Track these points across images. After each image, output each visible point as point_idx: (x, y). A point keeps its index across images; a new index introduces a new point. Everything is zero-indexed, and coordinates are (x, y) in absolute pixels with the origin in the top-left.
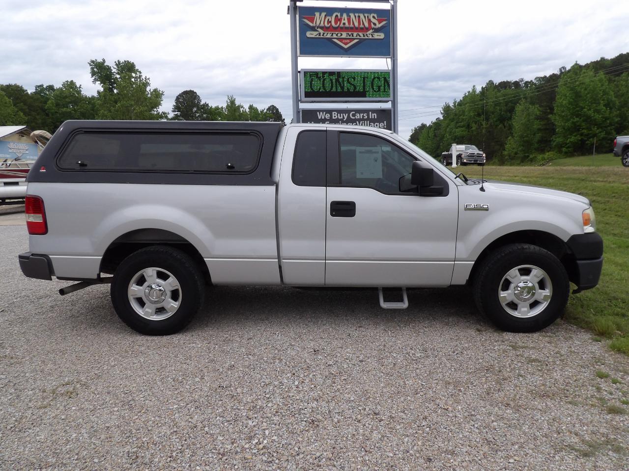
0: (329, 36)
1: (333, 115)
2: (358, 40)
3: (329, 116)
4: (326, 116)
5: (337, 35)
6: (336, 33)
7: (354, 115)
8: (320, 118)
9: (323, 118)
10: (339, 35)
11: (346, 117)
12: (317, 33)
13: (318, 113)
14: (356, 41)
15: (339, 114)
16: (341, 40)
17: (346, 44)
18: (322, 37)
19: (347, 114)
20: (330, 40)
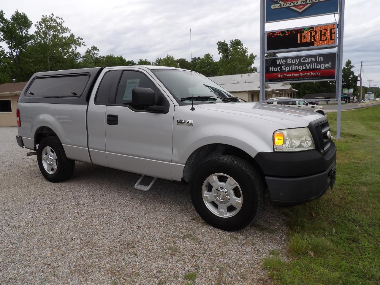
0: (288, 5)
1: (288, 61)
2: (310, 4)
3: (285, 62)
4: (283, 62)
5: (294, 4)
6: (293, 2)
7: (304, 60)
8: (278, 63)
9: (280, 63)
10: (296, 3)
11: (297, 62)
12: (279, 5)
13: (277, 60)
14: (309, 5)
15: (292, 60)
16: (296, 6)
17: (300, 9)
18: (282, 7)
19: (298, 60)
20: (288, 8)
